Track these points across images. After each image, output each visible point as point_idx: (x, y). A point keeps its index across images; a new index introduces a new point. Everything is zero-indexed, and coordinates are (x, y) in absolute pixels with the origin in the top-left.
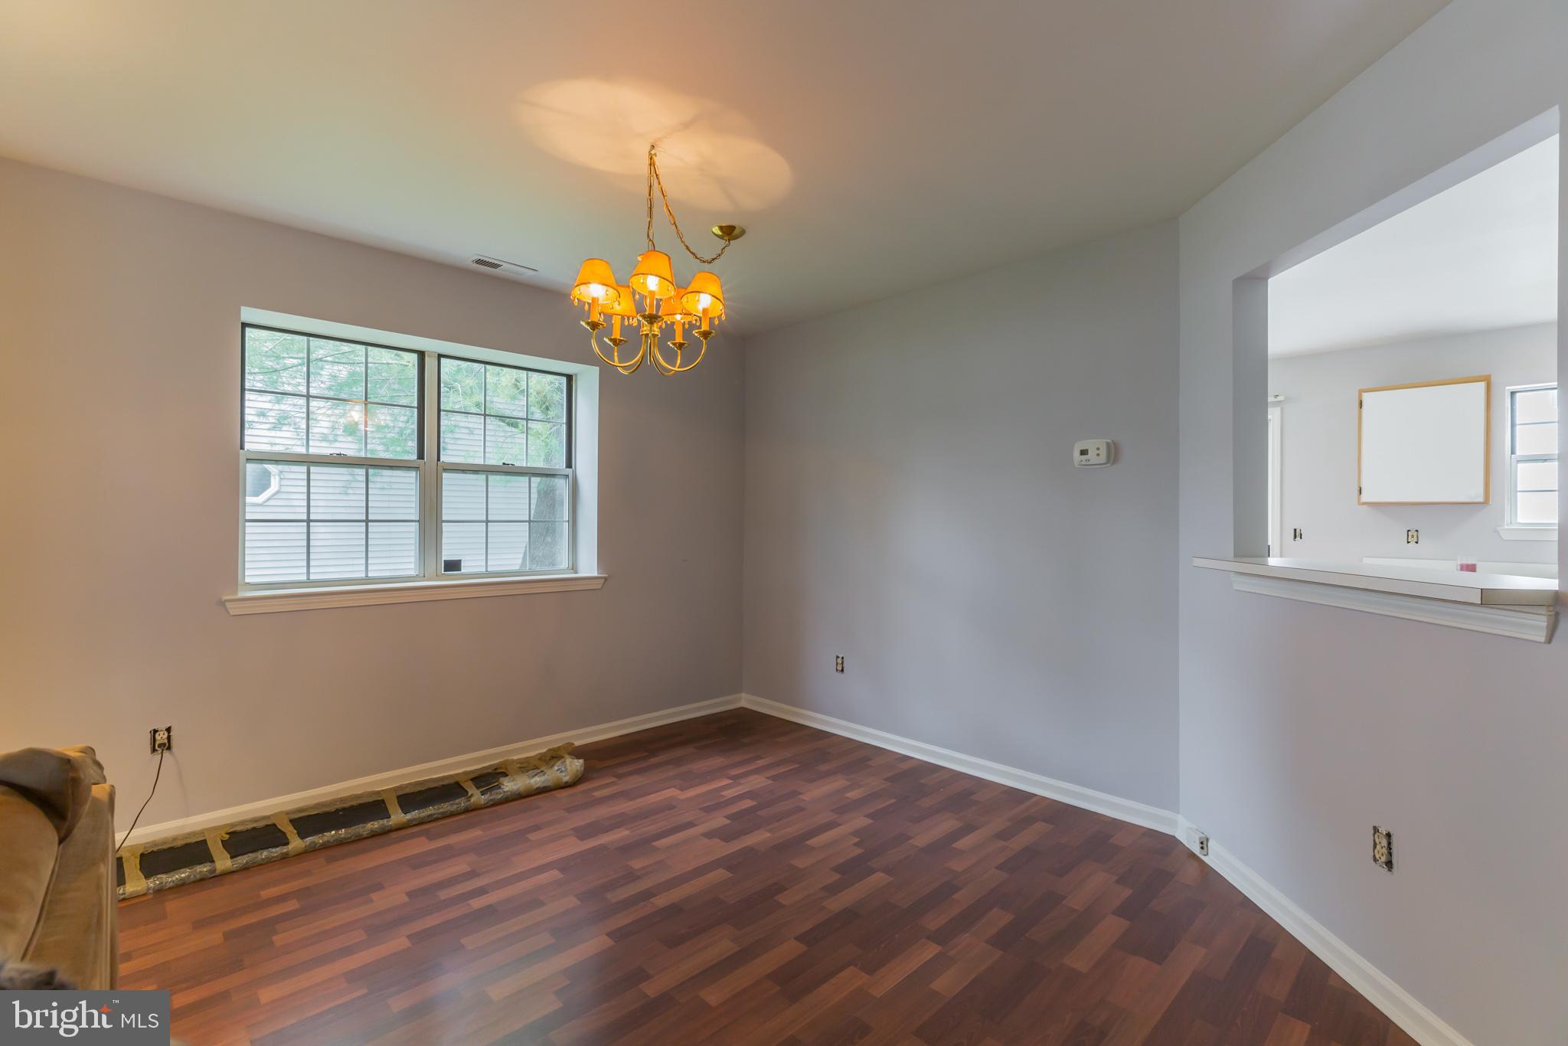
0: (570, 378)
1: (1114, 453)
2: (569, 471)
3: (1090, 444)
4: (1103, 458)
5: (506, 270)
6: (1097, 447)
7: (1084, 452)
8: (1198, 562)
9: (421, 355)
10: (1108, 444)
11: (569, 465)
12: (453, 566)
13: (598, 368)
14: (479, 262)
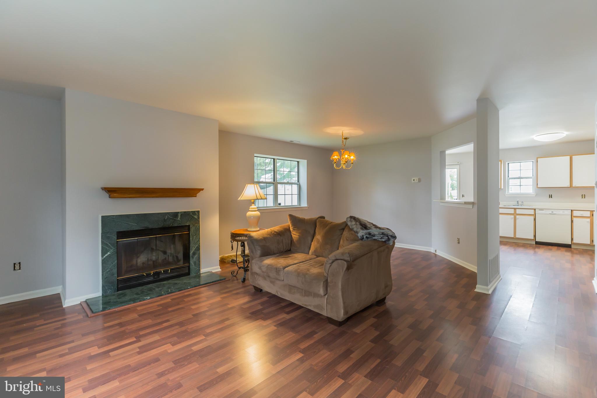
0: (298, 162)
1: (420, 180)
2: (298, 183)
3: (415, 179)
4: (418, 181)
5: (295, 142)
6: (416, 179)
7: (414, 180)
8: (434, 200)
9: (274, 159)
10: (419, 179)
11: (298, 182)
12: (280, 204)
13: (306, 160)
14: (291, 141)
